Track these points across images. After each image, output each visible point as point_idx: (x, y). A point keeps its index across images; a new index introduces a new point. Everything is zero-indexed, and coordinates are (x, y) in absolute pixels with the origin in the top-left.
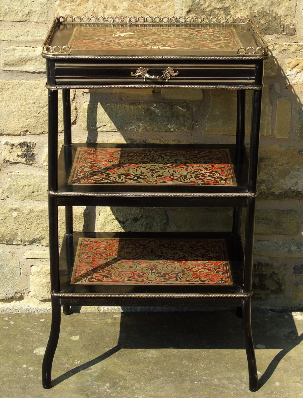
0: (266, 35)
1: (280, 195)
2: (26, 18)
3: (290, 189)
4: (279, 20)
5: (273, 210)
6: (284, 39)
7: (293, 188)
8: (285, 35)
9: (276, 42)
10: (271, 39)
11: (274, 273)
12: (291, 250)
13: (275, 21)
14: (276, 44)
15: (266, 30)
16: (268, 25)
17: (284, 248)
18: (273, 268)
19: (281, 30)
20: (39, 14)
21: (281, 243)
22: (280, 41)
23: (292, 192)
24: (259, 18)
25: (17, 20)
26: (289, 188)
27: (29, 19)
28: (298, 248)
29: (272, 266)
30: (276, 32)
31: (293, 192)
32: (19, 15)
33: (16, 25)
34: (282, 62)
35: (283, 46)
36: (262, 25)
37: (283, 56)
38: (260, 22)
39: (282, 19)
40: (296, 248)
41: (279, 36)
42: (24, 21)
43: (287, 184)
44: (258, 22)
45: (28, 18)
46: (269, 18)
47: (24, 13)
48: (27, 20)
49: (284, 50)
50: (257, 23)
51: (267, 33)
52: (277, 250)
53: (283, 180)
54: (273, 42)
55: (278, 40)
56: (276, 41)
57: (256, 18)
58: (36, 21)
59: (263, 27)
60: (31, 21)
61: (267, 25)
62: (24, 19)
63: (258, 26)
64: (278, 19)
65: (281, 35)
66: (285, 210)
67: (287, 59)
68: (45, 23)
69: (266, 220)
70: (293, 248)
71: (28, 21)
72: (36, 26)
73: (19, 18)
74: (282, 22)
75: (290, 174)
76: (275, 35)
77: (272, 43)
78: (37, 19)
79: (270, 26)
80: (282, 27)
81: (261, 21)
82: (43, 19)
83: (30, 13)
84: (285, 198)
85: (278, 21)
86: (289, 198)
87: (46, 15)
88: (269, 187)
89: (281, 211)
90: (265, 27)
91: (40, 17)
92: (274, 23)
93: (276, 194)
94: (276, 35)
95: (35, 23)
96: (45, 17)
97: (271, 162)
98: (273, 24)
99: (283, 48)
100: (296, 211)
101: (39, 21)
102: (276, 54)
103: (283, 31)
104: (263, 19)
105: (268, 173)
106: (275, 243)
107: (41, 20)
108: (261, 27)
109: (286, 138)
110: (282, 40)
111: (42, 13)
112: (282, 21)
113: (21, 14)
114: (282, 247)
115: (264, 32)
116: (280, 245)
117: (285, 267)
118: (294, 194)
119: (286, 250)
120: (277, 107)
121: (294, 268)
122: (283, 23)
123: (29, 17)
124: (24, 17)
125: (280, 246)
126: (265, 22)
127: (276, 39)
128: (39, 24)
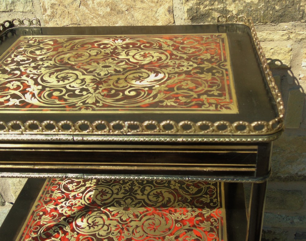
0: (281, 22)
1: (286, 178)
2: (11, 8)
3: (297, 174)
4: (298, 6)
5: (278, 190)
6: (301, 27)
7: (299, 173)
8: (303, 22)
9: (293, 31)
10: (286, 27)
11: (276, 238)
12: (293, 222)
13: (293, 7)
14: (292, 32)
15: (281, 17)
16: (284, 12)
17: (287, 220)
18: (276, 235)
19: (300, 16)
20: (23, 3)
21: (284, 216)
22: (297, 29)
23: (298, 176)
24: (273, 3)
25: (2, 11)
26: (295, 173)
27: (14, 9)
28: (301, 220)
29: (274, 233)
30: (293, 19)
31: (300, 176)
32: (3, 4)
33: (2, 16)
34: (298, 52)
35: (300, 34)
36: (277, 11)
37: (300, 46)
38: (274, 8)
39: (301, 4)
40: (298, 220)
41: (297, 24)
42: (9, 11)
43: (295, 169)
44: (272, 8)
45: (12, 8)
46: (286, 3)
47: (7, 3)
48: (12, 10)
49: (301, 39)
50: (270, 9)
51: (282, 21)
52: (280, 221)
53: (290, 166)
54: (289, 30)
55: (294, 28)
56: (293, 29)
57: (269, 3)
58: (22, 11)
59: (278, 13)
60: (17, 11)
61: (282, 11)
62: (8, 9)
63: (271, 12)
64: (297, 4)
65: (299, 23)
66: (290, 190)
67: (304, 49)
68: (32, 13)
69: (271, 198)
70: (296, 220)
71: (14, 11)
72: (23, 17)
73: (3, 8)
74: (301, 8)
75: (298, 161)
76: (291, 23)
77: (288, 32)
78: (22, 9)
79: (286, 13)
80: (301, 13)
81: (276, 7)
82: (29, 8)
83: (14, 2)
84: (291, 181)
85: (296, 6)
86: (295, 181)
87: (31, 4)
88: (275, 172)
89: (286, 191)
90: (280, 13)
91: (26, 7)
92: (291, 8)
93: (282, 178)
94: (293, 22)
95: (22, 13)
96: (30, 6)
97: (278, 150)
98: (290, 10)
99: (300, 37)
100: (301, 191)
101: (24, 11)
102: (291, 44)
103: (302, 18)
104: (278, 4)
105: (275, 160)
106: (279, 215)
107: (27, 10)
108: (276, 13)
109: (296, 128)
110: (300, 28)
111: (27, 2)
112: (301, 6)
113: (4, 4)
114: (285, 219)
115: (279, 19)
116: (283, 217)
117: (287, 233)
118: (301, 178)
119: (289, 222)
120: (289, 98)
121: (295, 235)
122: (303, 8)
123: (14, 7)
124: (8, 7)
125: (283, 219)
126: (280, 8)
127: (292, 27)
128: (26, 14)
